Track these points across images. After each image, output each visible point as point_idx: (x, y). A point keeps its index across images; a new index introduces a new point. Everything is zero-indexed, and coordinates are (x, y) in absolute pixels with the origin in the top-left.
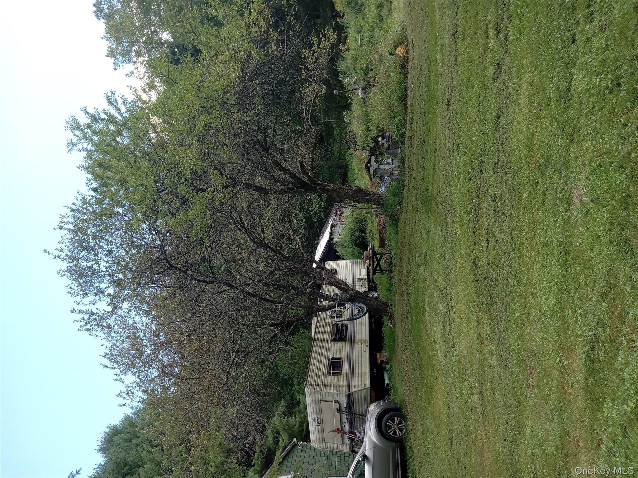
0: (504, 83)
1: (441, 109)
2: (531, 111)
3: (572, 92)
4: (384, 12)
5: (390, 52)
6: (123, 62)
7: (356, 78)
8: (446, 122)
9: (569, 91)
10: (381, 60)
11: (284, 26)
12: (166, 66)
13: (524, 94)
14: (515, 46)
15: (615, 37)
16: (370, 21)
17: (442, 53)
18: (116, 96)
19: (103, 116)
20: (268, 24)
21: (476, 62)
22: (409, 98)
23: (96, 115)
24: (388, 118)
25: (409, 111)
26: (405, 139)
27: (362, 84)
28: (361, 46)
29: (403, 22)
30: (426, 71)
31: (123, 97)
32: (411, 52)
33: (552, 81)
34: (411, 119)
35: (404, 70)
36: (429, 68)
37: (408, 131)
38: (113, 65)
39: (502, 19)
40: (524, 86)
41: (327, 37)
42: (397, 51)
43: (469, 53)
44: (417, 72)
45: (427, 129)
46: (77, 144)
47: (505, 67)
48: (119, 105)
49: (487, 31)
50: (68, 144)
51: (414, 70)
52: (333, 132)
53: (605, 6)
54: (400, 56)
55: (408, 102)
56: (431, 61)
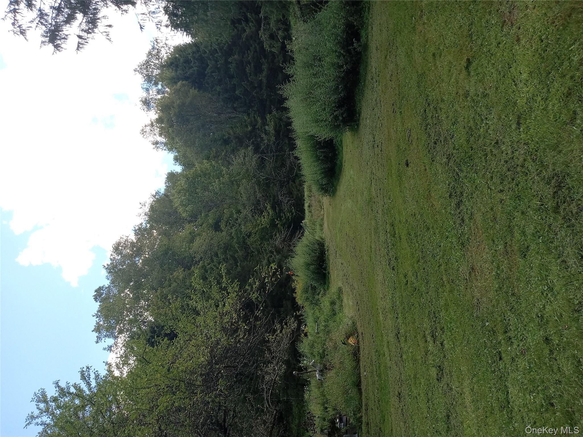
0: (448, 385)
1: (394, 400)
2: (478, 417)
3: (511, 403)
4: (337, 307)
5: (343, 342)
6: (105, 336)
7: (313, 361)
8: (399, 414)
9: (509, 403)
10: (335, 348)
11: (252, 318)
12: (143, 347)
13: (468, 399)
14: (452, 354)
15: (535, 361)
16: (325, 314)
17: (389, 349)
18: (91, 371)
19: (72, 390)
20: (239, 316)
21: (420, 362)
22: (362, 384)
23: (66, 389)
24: (344, 402)
25: (363, 397)
26: (362, 423)
27: (319, 366)
28: (318, 333)
29: (353, 317)
30: (376, 362)
31: (96, 373)
32: (361, 343)
33: (491, 391)
34: (366, 405)
35: (357, 358)
36: (378, 359)
37: (364, 416)
38: (96, 338)
39: (436, 328)
40: (467, 390)
41: (288, 325)
42: (349, 341)
43: (412, 352)
44: (368, 361)
45: (382, 417)
46: (37, 417)
47: (446, 370)
48: (91, 379)
49: (425, 337)
50: (28, 417)
51: (366, 359)
52: (292, 409)
53: (519, 334)
54: (352, 345)
55: (362, 387)
56: (379, 354)
